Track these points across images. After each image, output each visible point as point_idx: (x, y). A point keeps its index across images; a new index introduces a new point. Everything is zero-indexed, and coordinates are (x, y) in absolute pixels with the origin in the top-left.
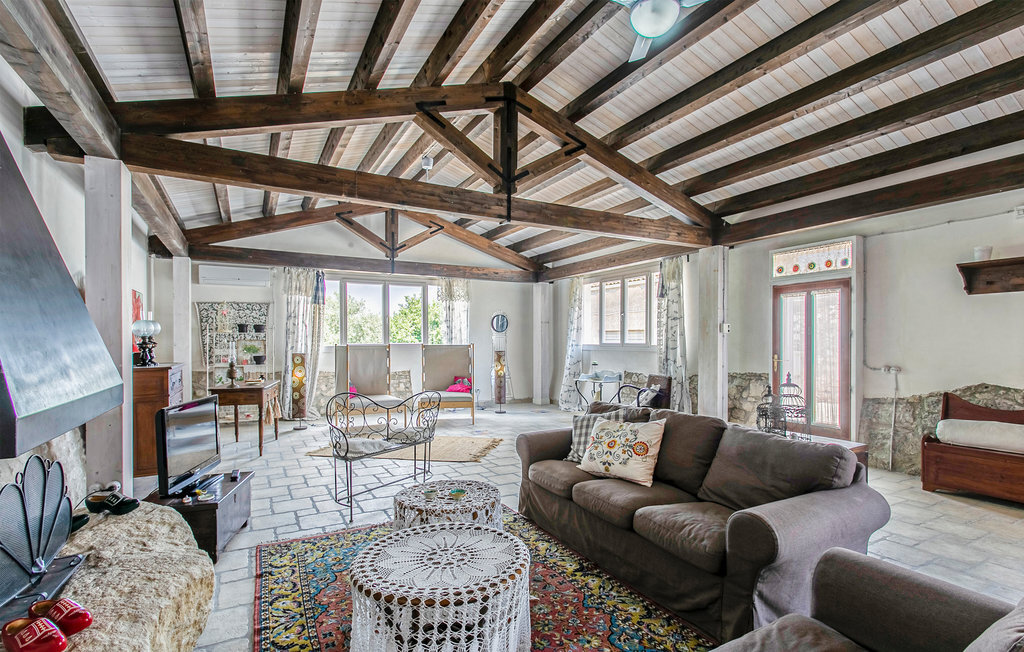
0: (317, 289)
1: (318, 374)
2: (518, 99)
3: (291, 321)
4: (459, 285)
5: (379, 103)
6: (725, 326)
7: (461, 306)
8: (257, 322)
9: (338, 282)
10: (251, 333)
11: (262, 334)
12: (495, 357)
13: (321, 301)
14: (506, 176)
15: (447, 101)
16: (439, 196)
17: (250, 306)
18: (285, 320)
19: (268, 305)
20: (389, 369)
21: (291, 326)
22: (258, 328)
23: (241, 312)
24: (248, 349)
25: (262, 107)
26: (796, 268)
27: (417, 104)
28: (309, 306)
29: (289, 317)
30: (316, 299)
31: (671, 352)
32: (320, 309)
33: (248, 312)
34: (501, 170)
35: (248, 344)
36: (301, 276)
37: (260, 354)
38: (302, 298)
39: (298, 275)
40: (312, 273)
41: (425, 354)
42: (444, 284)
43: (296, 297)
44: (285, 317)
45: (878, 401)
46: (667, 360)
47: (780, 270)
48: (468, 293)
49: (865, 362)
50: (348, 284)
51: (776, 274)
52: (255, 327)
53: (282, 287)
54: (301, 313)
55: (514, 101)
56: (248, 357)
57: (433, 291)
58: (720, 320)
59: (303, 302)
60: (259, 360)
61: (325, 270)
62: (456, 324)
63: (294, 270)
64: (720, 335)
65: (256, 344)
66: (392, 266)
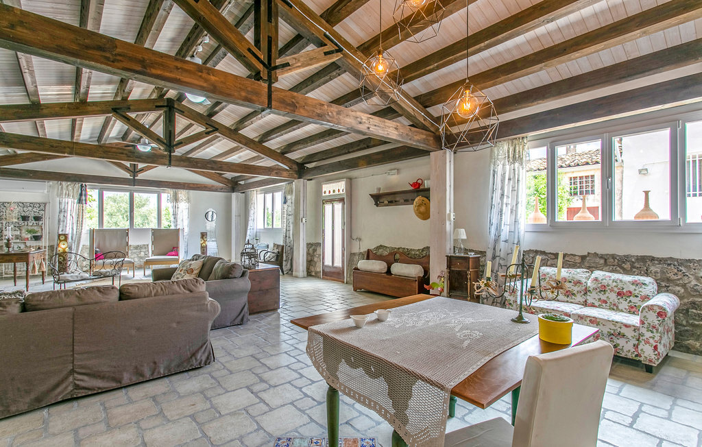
0: (81, 195)
1: (81, 246)
2: (176, 106)
3: (62, 215)
4: (182, 194)
5: (89, 108)
6: (304, 220)
7: (183, 206)
8: (37, 214)
9: (97, 191)
10: (31, 222)
11: (41, 222)
12: (200, 236)
13: (84, 202)
14: (168, 144)
15: (131, 107)
16: (126, 154)
17: (32, 204)
18: (58, 214)
19: (45, 204)
20: (128, 243)
21: (62, 218)
22: (37, 219)
23: (25, 208)
24: (29, 232)
25: (16, 110)
26: (334, 191)
27: (113, 109)
28: (75, 205)
29: (60, 212)
30: (80, 201)
31: (288, 232)
32: (83, 207)
33: (30, 208)
34: (165, 141)
35: (30, 228)
36: (69, 186)
37: (39, 234)
38: (70, 200)
39: (67, 186)
40: (78, 185)
41: (153, 234)
42: (172, 192)
43: (65, 200)
44: (58, 210)
45: (354, 254)
46: (286, 236)
47: (325, 192)
48: (188, 199)
49: (351, 236)
50: (104, 192)
51: (324, 195)
52: (34, 218)
53: (55, 193)
54: (69, 209)
55: (174, 108)
56: (29, 236)
57: (164, 196)
58: (301, 216)
59: (71, 203)
60: (37, 238)
61: (87, 184)
62: (179, 217)
63: (64, 183)
64: (301, 224)
65: (36, 228)
66: (134, 182)
